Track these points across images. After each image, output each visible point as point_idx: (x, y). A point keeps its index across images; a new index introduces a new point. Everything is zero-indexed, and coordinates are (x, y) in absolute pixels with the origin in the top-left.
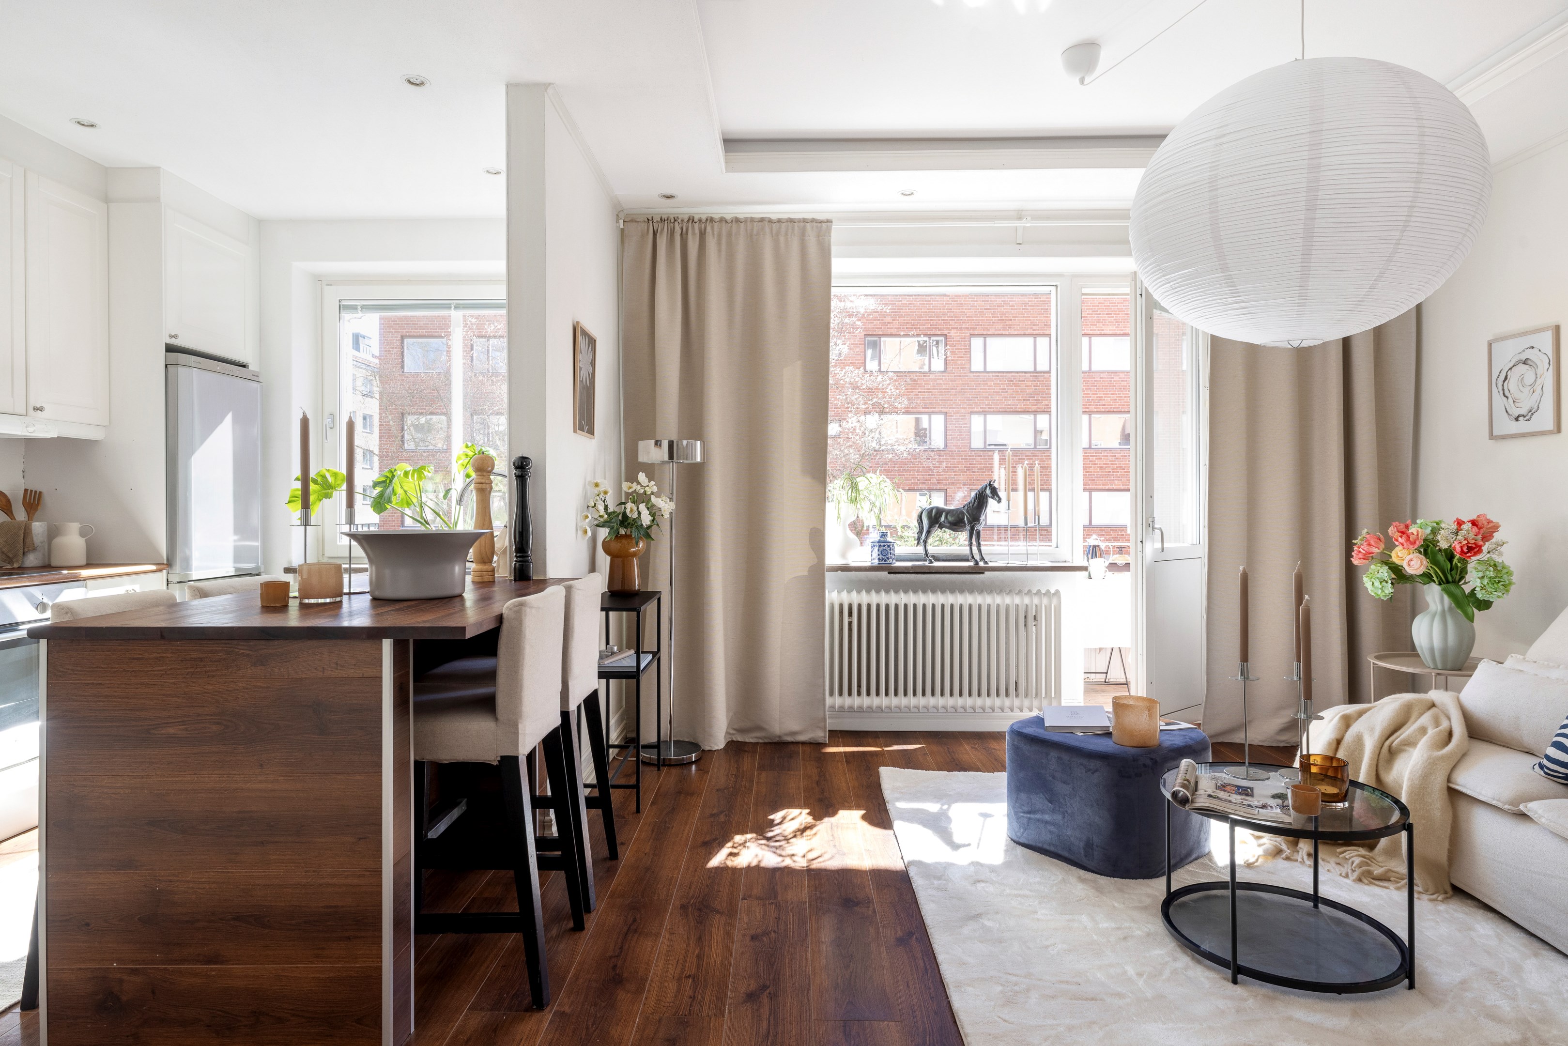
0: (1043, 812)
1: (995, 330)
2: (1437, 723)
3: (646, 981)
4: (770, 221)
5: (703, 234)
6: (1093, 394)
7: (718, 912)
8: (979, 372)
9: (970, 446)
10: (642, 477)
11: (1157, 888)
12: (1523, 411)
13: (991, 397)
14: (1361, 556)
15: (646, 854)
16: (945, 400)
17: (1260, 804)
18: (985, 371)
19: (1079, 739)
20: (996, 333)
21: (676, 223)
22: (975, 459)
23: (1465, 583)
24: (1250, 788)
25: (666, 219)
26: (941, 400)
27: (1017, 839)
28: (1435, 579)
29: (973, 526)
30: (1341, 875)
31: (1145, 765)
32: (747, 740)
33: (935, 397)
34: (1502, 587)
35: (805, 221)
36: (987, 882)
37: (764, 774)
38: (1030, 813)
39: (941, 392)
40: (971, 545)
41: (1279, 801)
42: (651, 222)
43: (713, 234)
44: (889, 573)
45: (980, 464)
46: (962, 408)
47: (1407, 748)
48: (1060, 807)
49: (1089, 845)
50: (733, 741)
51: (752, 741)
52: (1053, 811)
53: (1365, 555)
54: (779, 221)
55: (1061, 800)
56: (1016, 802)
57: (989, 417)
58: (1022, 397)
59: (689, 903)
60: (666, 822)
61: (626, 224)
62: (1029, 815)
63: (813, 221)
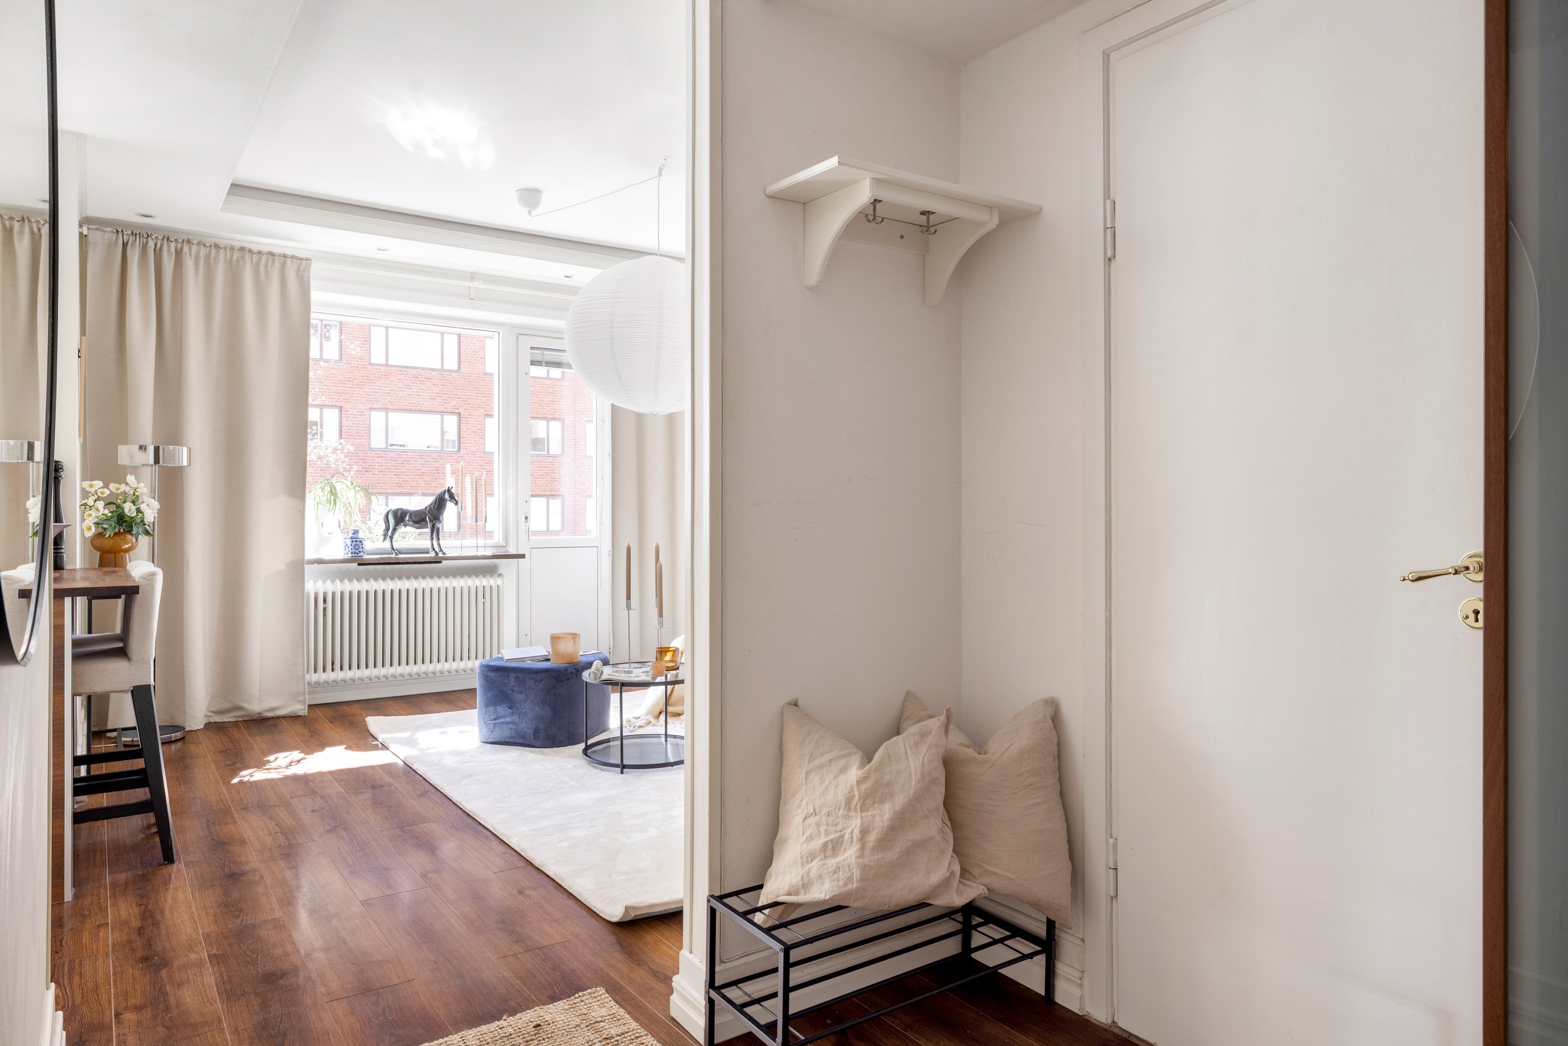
0: (505, 716)
3: (245, 840)
4: (250, 251)
5: (179, 253)
7: (276, 806)
8: (381, 365)
9: (369, 445)
10: (130, 478)
11: (579, 746)
13: (394, 393)
16: (340, 393)
17: (635, 676)
18: (387, 365)
19: (528, 664)
21: (150, 238)
22: (375, 460)
25: (137, 233)
26: (335, 393)
27: (486, 741)
29: (434, 524)
31: (571, 673)
32: (226, 720)
33: (327, 389)
35: (285, 256)
36: (470, 762)
37: (257, 739)
38: (495, 719)
39: (335, 383)
40: (432, 539)
41: (646, 674)
42: (120, 233)
43: (191, 255)
44: (359, 565)
45: (381, 466)
46: (361, 403)
48: (517, 710)
49: (537, 731)
50: (210, 723)
51: (231, 720)
52: (512, 714)
54: (259, 252)
55: (518, 706)
56: (485, 714)
57: (391, 415)
58: (428, 396)
59: (246, 806)
62: (495, 722)
63: (293, 257)
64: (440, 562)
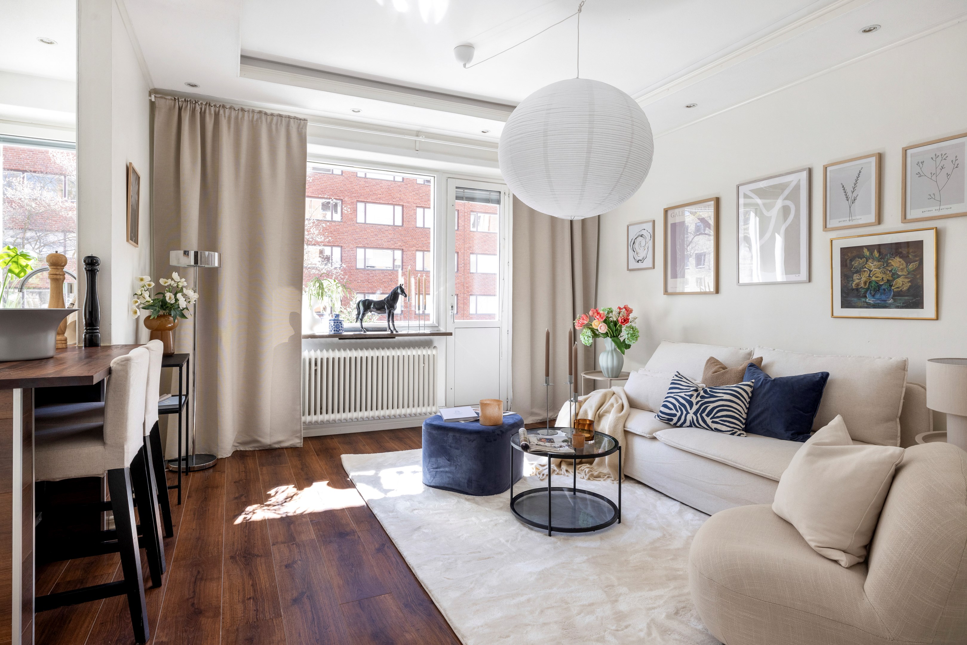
0: (444, 467)
1: (371, 200)
2: (617, 402)
3: (220, 607)
4: (266, 114)
5: (217, 115)
6: (425, 241)
7: (258, 556)
8: (362, 223)
9: (356, 267)
10: (175, 275)
11: (506, 496)
12: (640, 258)
13: (369, 239)
14: (579, 325)
15: (194, 530)
16: (341, 239)
17: (559, 446)
18: (365, 223)
19: (462, 425)
20: (372, 201)
21: (197, 104)
22: (359, 275)
23: (621, 337)
24: (552, 439)
25: (189, 100)
26: (339, 239)
27: (429, 484)
28: (609, 335)
29: (390, 310)
30: (581, 478)
31: (498, 435)
32: (247, 449)
33: (335, 237)
34: (635, 338)
35: (289, 117)
36: (419, 509)
37: (264, 468)
38: (437, 468)
39: (339, 233)
40: (389, 321)
41: (566, 443)
42: (177, 101)
43: (225, 116)
44: (339, 339)
45: (362, 278)
46: (352, 244)
47: (606, 414)
48: (454, 463)
49: (470, 481)
50: (237, 451)
51: (251, 449)
52: (450, 465)
53: (581, 324)
54: (272, 115)
55: (455, 459)
56: (429, 463)
57: (367, 250)
58: (386, 240)
59: (236, 554)
60: (203, 508)
61: (156, 98)
62: (436, 470)
63: (295, 118)
64: (394, 338)
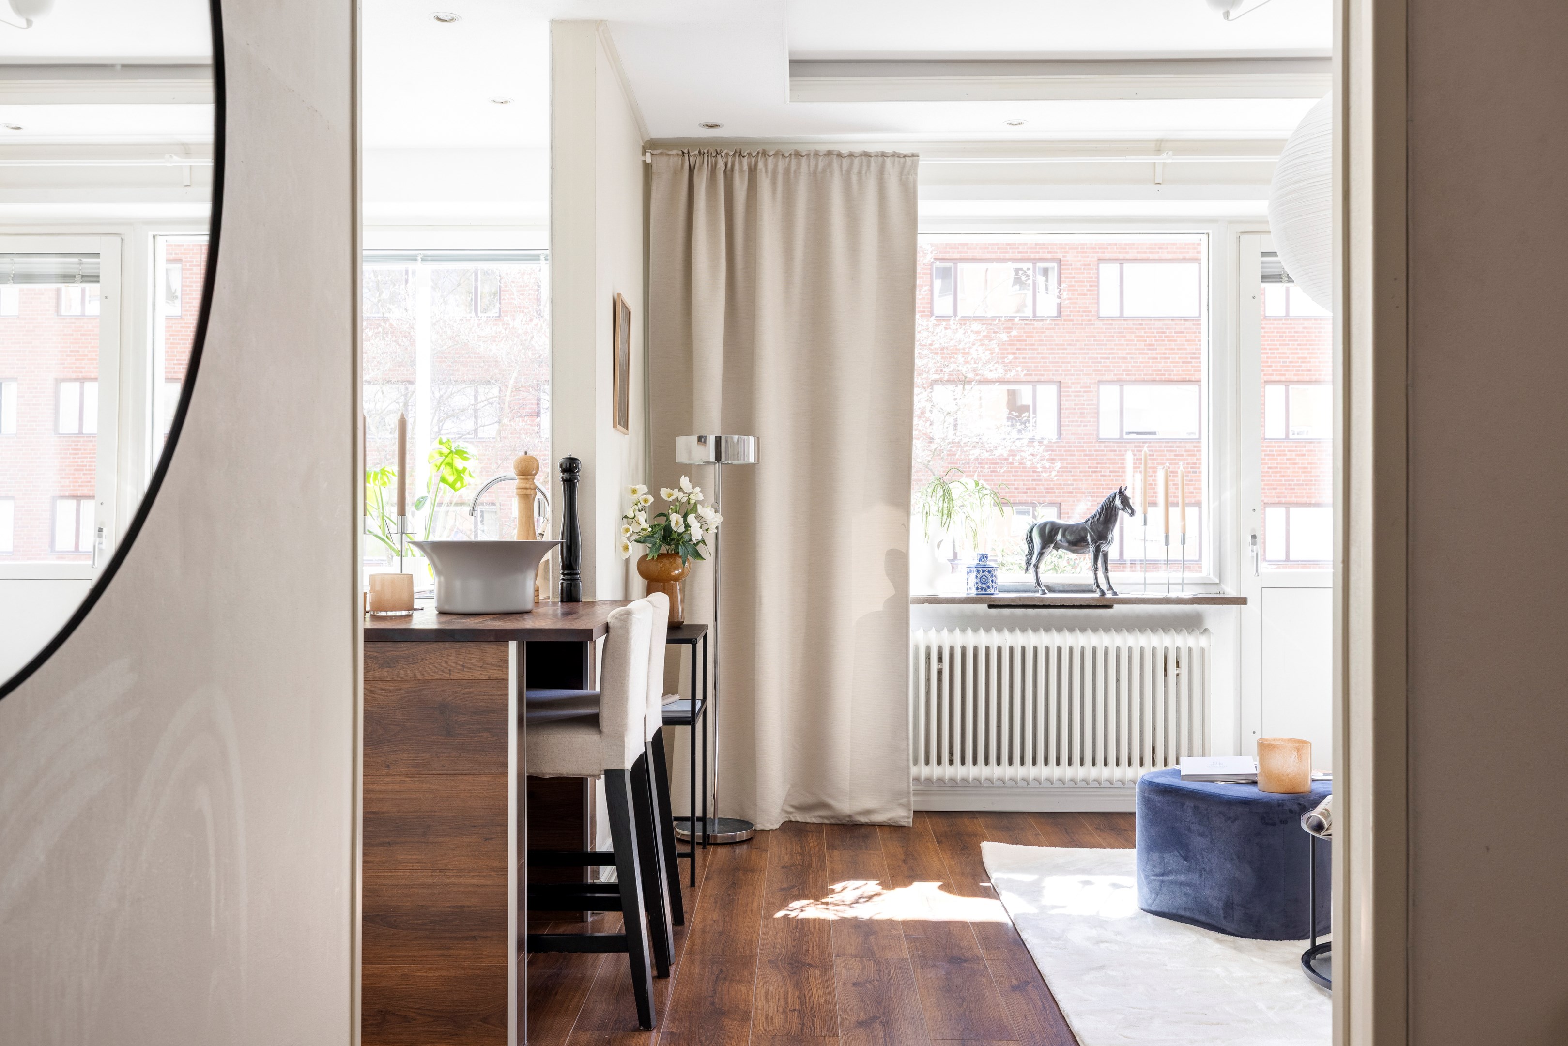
0: (1178, 872)
1: (1138, 253)
4: (839, 155)
5: (753, 171)
6: (1292, 353)
7: (811, 966)
8: (1113, 319)
9: (1098, 435)
10: (684, 481)
13: (1132, 358)
16: (1058, 362)
18: (1122, 317)
19: (1219, 787)
20: (1139, 256)
21: (719, 157)
22: (1105, 455)
25: (706, 151)
26: (1052, 363)
27: (1147, 908)
29: (1099, 546)
31: (1290, 811)
32: (809, 820)
33: (1042, 358)
35: (883, 155)
36: (1112, 942)
37: (836, 853)
38: (1163, 874)
39: (1052, 349)
40: (1096, 569)
42: (686, 156)
43: (766, 172)
44: (990, 606)
45: (1114, 464)
46: (1086, 374)
48: (1196, 864)
49: (1229, 906)
50: (790, 822)
51: (813, 821)
52: (1189, 869)
54: (851, 155)
55: (1199, 856)
56: (1148, 863)
57: (1128, 389)
58: (1180, 358)
60: (729, 895)
61: (654, 158)
62: (1161, 878)
63: (895, 155)
64: (1110, 607)
